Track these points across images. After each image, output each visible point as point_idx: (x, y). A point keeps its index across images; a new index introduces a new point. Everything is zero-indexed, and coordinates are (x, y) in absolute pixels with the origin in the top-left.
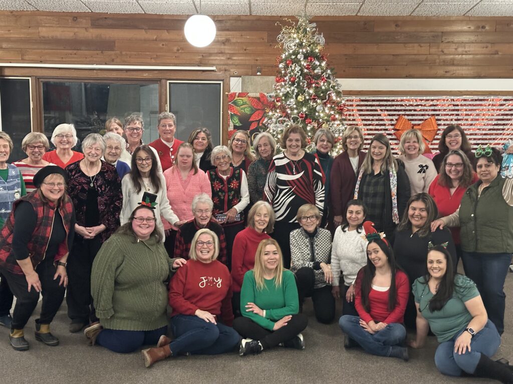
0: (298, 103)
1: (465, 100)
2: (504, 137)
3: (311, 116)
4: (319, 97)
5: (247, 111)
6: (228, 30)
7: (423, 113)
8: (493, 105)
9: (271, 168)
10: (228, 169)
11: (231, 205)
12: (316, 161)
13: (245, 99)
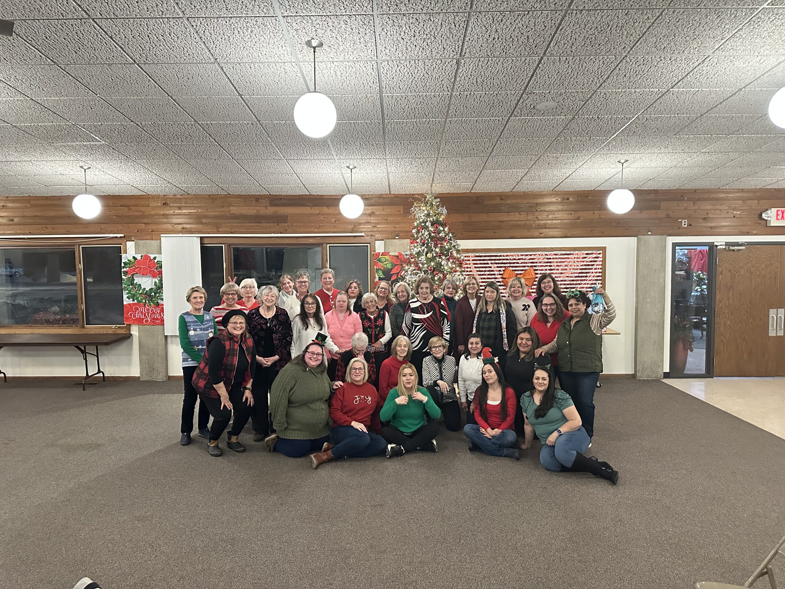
0: (427, 259)
1: (556, 255)
2: (587, 282)
3: (438, 268)
4: (443, 254)
5: (389, 266)
6: (373, 205)
7: (524, 265)
8: (577, 258)
9: (408, 309)
10: (375, 310)
11: (377, 339)
12: (442, 303)
13: (387, 257)
